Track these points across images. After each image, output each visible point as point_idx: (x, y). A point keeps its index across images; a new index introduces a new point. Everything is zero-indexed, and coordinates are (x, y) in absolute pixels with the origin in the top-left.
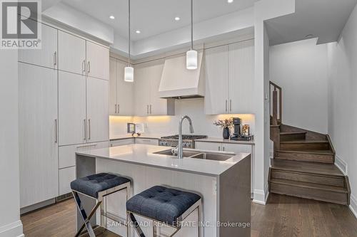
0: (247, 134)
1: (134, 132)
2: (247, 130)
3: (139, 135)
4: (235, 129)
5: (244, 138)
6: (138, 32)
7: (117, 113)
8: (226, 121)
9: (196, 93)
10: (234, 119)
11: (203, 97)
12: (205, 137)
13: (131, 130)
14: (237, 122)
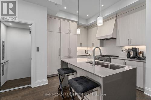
0: (141, 56)
1: (87, 53)
2: (141, 54)
3: (89, 54)
4: (134, 53)
5: (140, 58)
6: (88, 15)
7: (81, 46)
8: (129, 49)
9: (111, 37)
10: (133, 48)
11: (116, 38)
12: (117, 56)
13: (87, 52)
14: (135, 50)
